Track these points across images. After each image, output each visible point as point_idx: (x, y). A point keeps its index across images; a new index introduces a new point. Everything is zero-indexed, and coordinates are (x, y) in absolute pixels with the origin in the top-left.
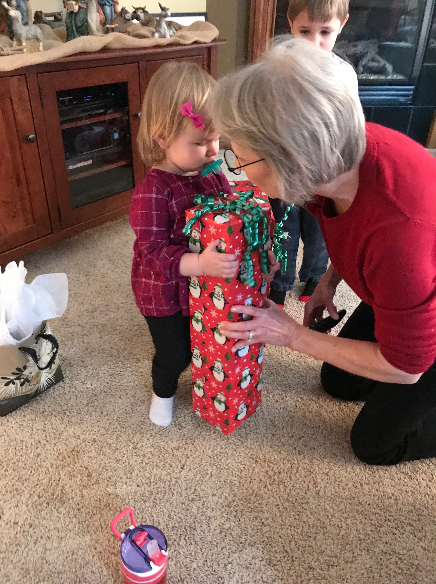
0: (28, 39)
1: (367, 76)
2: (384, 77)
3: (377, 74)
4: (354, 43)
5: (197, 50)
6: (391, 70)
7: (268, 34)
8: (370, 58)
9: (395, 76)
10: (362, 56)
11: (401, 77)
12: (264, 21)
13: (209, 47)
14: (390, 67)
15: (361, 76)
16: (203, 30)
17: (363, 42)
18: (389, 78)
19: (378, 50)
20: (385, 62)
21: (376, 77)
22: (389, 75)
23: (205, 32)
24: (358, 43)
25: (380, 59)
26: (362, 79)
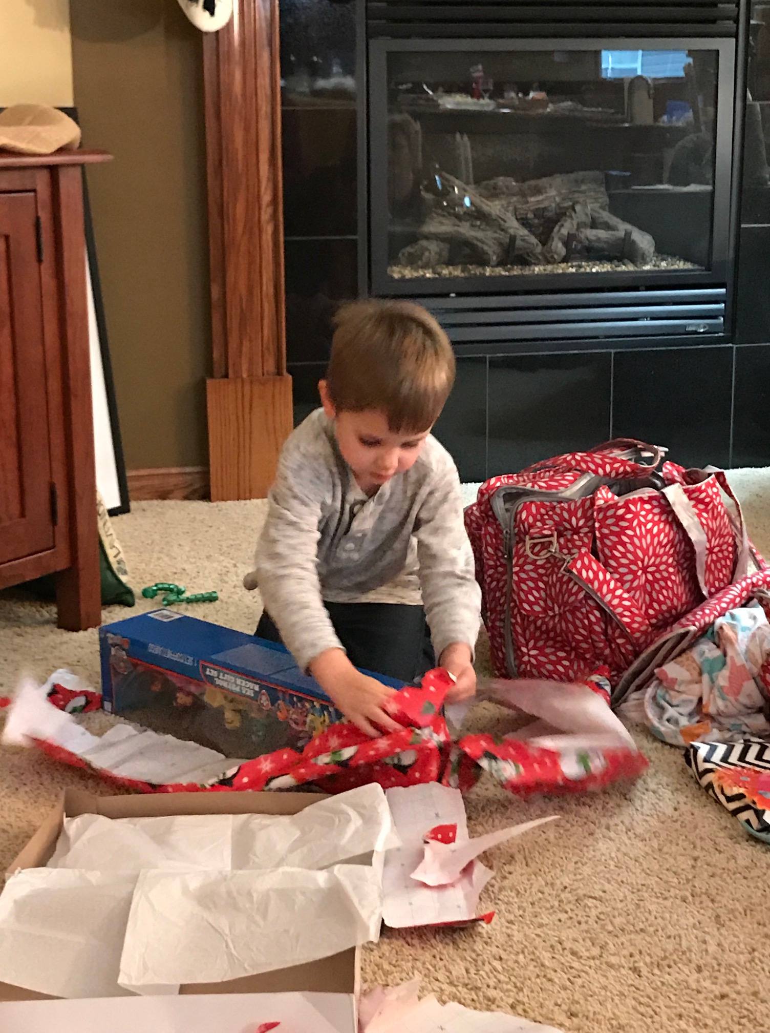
1: (580, 267)
2: (631, 268)
3: (610, 259)
4: (533, 183)
5: (16, 175)
6: (652, 249)
7: (264, 157)
8: (583, 218)
9: (664, 264)
10: (561, 215)
11: (681, 265)
12: (250, 127)
13: (53, 170)
14: (644, 241)
15: (560, 269)
16: (31, 123)
17: (558, 179)
18: (647, 268)
19: (605, 200)
20: (628, 227)
21: (606, 268)
22: (646, 263)
23: (39, 129)
24: (544, 181)
25: (614, 220)
26: (564, 275)
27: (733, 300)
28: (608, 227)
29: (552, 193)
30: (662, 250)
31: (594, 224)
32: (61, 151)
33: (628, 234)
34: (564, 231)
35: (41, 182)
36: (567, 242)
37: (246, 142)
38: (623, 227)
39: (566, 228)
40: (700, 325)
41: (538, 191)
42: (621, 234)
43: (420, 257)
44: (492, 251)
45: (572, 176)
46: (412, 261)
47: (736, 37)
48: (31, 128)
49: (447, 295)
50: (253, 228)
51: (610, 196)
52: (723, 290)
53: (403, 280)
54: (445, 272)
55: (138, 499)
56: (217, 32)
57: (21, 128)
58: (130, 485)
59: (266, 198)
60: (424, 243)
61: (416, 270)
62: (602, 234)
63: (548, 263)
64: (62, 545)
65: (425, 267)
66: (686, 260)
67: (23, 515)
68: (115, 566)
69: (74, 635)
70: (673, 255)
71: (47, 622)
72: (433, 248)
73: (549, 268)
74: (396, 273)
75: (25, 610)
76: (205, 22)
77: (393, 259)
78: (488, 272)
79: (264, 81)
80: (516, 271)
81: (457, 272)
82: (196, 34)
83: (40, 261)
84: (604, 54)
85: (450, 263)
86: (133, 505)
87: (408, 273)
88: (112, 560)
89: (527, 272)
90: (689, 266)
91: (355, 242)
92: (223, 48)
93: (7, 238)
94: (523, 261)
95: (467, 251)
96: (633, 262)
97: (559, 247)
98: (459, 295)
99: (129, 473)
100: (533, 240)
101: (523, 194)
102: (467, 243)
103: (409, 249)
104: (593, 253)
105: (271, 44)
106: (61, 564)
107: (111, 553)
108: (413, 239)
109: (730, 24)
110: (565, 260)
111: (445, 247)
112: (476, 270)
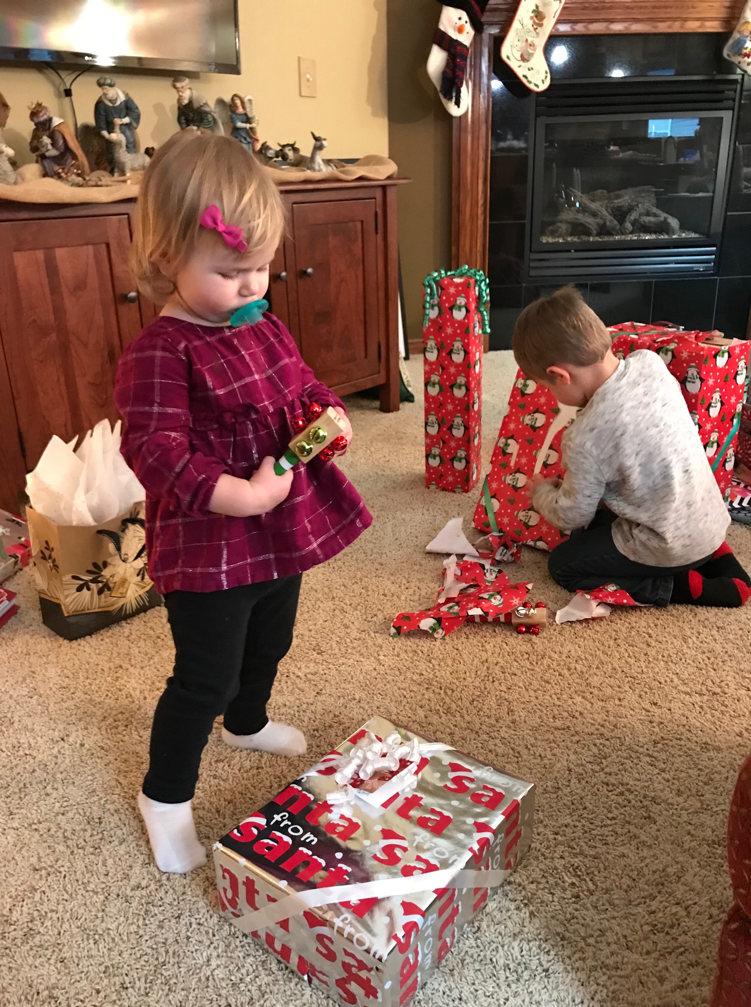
0: (133, 170)
1: (640, 236)
2: (666, 237)
3: (655, 233)
4: (617, 192)
5: (367, 190)
6: (678, 227)
7: (481, 181)
8: (642, 211)
9: (684, 235)
10: (631, 209)
11: (693, 235)
12: (474, 165)
13: (384, 187)
14: (674, 222)
15: (629, 237)
16: (374, 165)
17: (630, 190)
18: (675, 237)
19: (655, 201)
20: (666, 215)
21: (654, 237)
22: (674, 234)
23: (378, 167)
24: (622, 192)
25: (658, 212)
26: (631, 240)
27: (719, 254)
28: (655, 215)
29: (627, 197)
30: (683, 228)
31: (648, 214)
32: (389, 178)
33: (666, 219)
34: (632, 218)
35: (378, 194)
36: (633, 224)
37: (472, 173)
38: (663, 215)
39: (633, 216)
40: (701, 267)
41: (618, 197)
42: (662, 219)
43: (557, 232)
44: (594, 229)
45: (638, 189)
46: (553, 234)
47: (733, 110)
48: (375, 167)
49: (569, 251)
50: (474, 217)
51: (657, 199)
52: (714, 249)
53: (547, 243)
54: (569, 239)
55: (413, 353)
56: (460, 117)
57: (370, 167)
58: (410, 347)
59: (481, 202)
60: (559, 224)
61: (554, 238)
62: (652, 219)
63: (623, 234)
64: (383, 373)
65: (558, 237)
66: (696, 232)
67: (366, 357)
68: (406, 383)
69: (388, 415)
70: (689, 230)
71: (374, 409)
72: (564, 227)
73: (623, 237)
74: (544, 240)
75: (365, 403)
76: (455, 111)
77: (543, 233)
78: (591, 239)
79: (482, 141)
80: (606, 239)
81: (576, 239)
82: (450, 117)
83: (377, 233)
84: (651, 122)
85: (572, 234)
86: (411, 356)
87: (551, 240)
88: (405, 381)
89: (611, 239)
90: (697, 236)
91: (524, 225)
92: (463, 125)
93: (362, 222)
94: (610, 234)
95: (581, 228)
96: (668, 234)
97: (629, 226)
98: (576, 251)
99: (410, 341)
100: (616, 222)
101: (610, 199)
102: (582, 225)
103: (551, 228)
104: (647, 229)
105: (487, 122)
106: (381, 380)
107: (404, 377)
108: (553, 223)
109: (731, 102)
110: (632, 233)
111: (570, 226)
112: (585, 238)
